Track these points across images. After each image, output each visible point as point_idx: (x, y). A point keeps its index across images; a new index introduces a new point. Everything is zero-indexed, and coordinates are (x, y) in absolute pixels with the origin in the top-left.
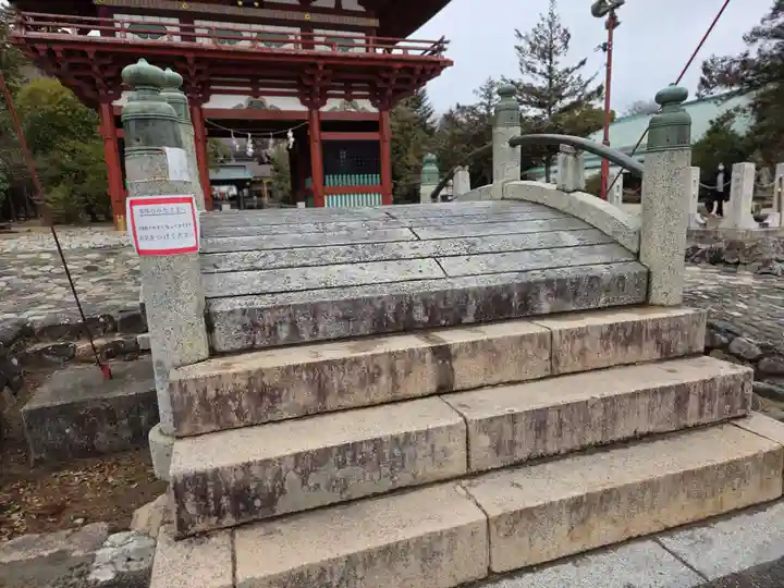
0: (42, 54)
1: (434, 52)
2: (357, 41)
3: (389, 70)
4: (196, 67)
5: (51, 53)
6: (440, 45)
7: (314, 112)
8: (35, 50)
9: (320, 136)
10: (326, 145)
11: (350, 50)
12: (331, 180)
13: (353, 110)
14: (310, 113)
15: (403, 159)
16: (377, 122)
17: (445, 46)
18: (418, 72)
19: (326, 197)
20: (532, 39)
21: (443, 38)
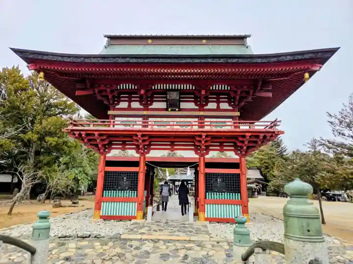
0: (77, 135)
1: (271, 127)
2: (228, 124)
3: (244, 136)
4: (142, 139)
5: (80, 135)
6: (274, 123)
7: (202, 158)
8: (74, 134)
9: (204, 171)
10: (207, 176)
11: (224, 128)
12: (209, 196)
13: (223, 157)
14: (200, 159)
15: (271, 172)
16: (239, 163)
17: (278, 123)
18: (262, 138)
19: (206, 205)
20: (339, 117)
21: (277, 119)
